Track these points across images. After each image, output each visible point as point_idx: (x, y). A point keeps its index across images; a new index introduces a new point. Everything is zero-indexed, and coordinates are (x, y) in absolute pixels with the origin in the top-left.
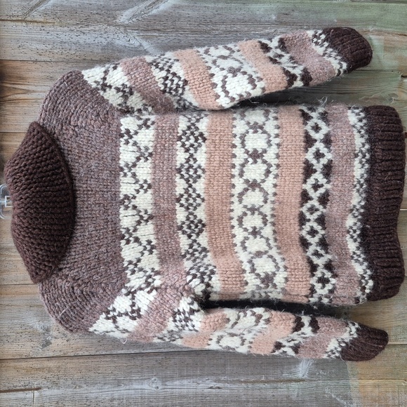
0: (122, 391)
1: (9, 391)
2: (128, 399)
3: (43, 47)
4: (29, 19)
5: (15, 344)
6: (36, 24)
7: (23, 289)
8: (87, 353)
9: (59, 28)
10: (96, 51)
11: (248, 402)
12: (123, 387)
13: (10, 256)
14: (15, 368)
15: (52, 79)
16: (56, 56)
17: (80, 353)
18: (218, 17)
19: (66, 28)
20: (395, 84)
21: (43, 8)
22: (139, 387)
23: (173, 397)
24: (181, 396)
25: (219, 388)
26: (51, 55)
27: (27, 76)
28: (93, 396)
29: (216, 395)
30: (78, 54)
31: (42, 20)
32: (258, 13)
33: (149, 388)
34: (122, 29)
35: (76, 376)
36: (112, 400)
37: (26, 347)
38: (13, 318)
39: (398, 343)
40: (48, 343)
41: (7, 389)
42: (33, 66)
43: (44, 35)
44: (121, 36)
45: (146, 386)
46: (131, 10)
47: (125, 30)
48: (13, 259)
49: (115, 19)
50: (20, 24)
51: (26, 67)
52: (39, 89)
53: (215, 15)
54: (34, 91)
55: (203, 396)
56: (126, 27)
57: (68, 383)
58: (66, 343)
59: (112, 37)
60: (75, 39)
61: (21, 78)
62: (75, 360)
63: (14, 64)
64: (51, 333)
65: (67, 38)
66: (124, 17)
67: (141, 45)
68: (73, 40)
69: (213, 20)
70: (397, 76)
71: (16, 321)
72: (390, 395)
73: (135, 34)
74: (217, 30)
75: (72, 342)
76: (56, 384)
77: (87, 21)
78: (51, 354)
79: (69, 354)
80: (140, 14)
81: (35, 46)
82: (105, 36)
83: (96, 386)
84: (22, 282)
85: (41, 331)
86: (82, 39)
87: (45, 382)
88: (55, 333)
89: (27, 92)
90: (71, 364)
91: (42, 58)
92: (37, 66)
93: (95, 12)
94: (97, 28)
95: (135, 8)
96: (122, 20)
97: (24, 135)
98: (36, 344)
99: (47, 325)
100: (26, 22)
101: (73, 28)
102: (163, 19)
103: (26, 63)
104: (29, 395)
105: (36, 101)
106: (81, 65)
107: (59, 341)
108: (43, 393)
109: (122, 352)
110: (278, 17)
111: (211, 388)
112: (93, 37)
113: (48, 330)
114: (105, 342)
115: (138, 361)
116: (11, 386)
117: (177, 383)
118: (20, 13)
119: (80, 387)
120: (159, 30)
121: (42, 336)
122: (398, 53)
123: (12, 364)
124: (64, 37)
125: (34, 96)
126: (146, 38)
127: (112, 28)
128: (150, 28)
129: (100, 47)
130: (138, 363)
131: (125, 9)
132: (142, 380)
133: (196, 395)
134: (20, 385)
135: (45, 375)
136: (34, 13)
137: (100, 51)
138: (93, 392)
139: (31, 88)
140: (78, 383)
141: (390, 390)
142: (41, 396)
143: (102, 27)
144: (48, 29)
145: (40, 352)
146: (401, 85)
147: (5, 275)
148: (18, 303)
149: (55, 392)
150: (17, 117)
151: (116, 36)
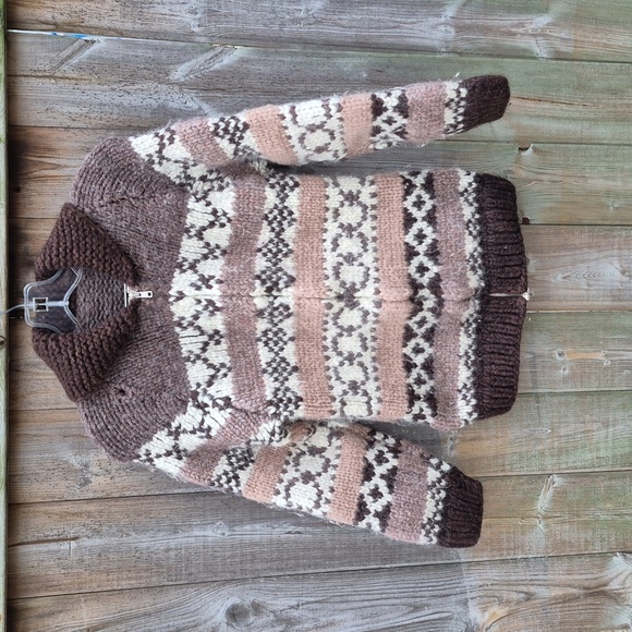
0: (179, 540)
1: (39, 542)
2: (187, 549)
3: (75, 110)
4: (58, 74)
5: (45, 485)
6: (68, 81)
7: (56, 415)
8: (135, 494)
9: (97, 87)
10: (143, 115)
11: (335, 549)
12: (181, 534)
13: (38, 374)
14: (46, 513)
15: (88, 150)
16: (94, 122)
17: (127, 494)
18: (296, 74)
19: (106, 87)
20: (511, 158)
21: (77, 61)
22: (202, 533)
23: (242, 545)
24: (253, 544)
25: (299, 533)
26: (87, 120)
27: (57, 147)
28: (144, 545)
29: (295, 542)
30: (121, 119)
31: (75, 76)
32: (345, 69)
33: (213, 534)
34: (176, 88)
35: (122, 523)
36: (167, 550)
37: (60, 487)
38: (44, 451)
39: (514, 474)
40: (87, 482)
41: (36, 539)
42: (65, 135)
44: (176, 96)
45: (209, 532)
46: (187, 64)
47: (181, 89)
48: (41, 377)
49: (168, 75)
50: (47, 80)
51: (55, 136)
52: (73, 163)
53: (292, 72)
54: (66, 166)
55: (280, 543)
56: (181, 85)
57: (112, 531)
58: (109, 481)
59: (164, 97)
60: (118, 100)
61: (50, 150)
62: (121, 503)
63: (40, 132)
64: (90, 469)
65: (108, 99)
66: (179, 73)
67: (200, 109)
68: (115, 102)
69: (290, 78)
70: (513, 149)
71: (46, 455)
72: (504, 536)
73: (193, 95)
74: (295, 90)
75: (117, 480)
76: (97, 532)
77: (133, 77)
78: (91, 495)
79: (114, 495)
80: (199, 70)
81: (67, 109)
82: (156, 96)
83: (148, 534)
84: (54, 407)
85: (78, 467)
86: (127, 100)
87: (84, 530)
88: (95, 469)
89: (56, 167)
90: (115, 508)
91: (76, 124)
92: (70, 134)
93: (142, 66)
94: (145, 87)
95: (193, 62)
96: (176, 77)
97: (54, 222)
98: (72, 483)
99: (85, 459)
100: (55, 78)
101: (115, 87)
102: (228, 76)
103: (55, 131)
104: (65, 546)
105: (69, 178)
106: (125, 132)
107: (101, 479)
108: (81, 543)
109: (180, 491)
110: (370, 75)
111: (289, 533)
112: (140, 97)
113: (86, 466)
114: (158, 479)
115: (200, 502)
116: (41, 536)
117: (248, 527)
118: (47, 68)
119: (128, 535)
120: (223, 90)
121: (80, 473)
122: (515, 120)
123: (43, 508)
124: (104, 98)
125: (66, 172)
126: (207, 100)
127: (164, 87)
128: (211, 87)
129: (149, 111)
130: (199, 504)
131: (180, 62)
132: (203, 525)
133: (271, 542)
134: (53, 534)
135: (83, 521)
136: (64, 67)
137: (149, 116)
138: (144, 541)
139: (61, 162)
140: (125, 530)
141: (504, 530)
142: (79, 547)
143: (152, 85)
144: (83, 87)
145: (78, 493)
146: (518, 160)
147: (31, 398)
148: (49, 432)
149: (97, 541)
150: (45, 199)
151: (169, 97)
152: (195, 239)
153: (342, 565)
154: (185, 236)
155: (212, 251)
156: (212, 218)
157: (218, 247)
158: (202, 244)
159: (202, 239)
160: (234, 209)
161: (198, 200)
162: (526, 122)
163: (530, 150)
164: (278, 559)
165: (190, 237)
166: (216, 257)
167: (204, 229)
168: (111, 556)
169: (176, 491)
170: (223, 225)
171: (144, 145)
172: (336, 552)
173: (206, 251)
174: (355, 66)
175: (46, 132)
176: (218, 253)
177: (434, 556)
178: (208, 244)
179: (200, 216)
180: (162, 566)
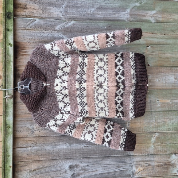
0: (57, 148)
2: (59, 150)
3: (31, 37)
4: (27, 29)
5: (23, 133)
6: (29, 30)
7: (26, 115)
8: (46, 136)
9: (36, 32)
10: (48, 39)
11: (97, 151)
12: (57, 146)
13: (21, 105)
14: (23, 140)
15: (34, 48)
16: (36, 41)
17: (44, 136)
19: (39, 31)
20: (145, 49)
21: (31, 25)
22: (62, 146)
23: (73, 149)
24: (76, 149)
25: (88, 147)
26: (34, 40)
28: (48, 149)
29: (87, 149)
30: (42, 40)
31: (31, 29)
32: (100, 26)
34: (57, 32)
35: (42, 143)
36: (54, 150)
37: (26, 134)
38: (23, 124)
39: (145, 132)
40: (33, 132)
41: (20, 147)
42: (28, 44)
43: (31, 34)
45: (64, 146)
46: (59, 25)
47: (58, 32)
48: (22, 105)
49: (54, 28)
50: (24, 30)
52: (30, 51)
53: (86, 27)
54: (28, 52)
55: (83, 149)
56: (58, 31)
57: (40, 145)
58: (39, 132)
59: (53, 34)
61: (25, 48)
62: (42, 138)
63: (22, 43)
65: (39, 35)
66: (57, 28)
67: (63, 37)
68: (41, 35)
69: (86, 29)
70: (145, 46)
71: (23, 125)
72: (142, 149)
73: (61, 33)
75: (41, 132)
76: (36, 145)
77: (45, 29)
78: (34, 136)
79: (40, 136)
80: (62, 27)
81: (29, 37)
82: (51, 34)
83: (49, 146)
84: (25, 113)
85: (31, 128)
86: (44, 35)
87: (32, 145)
88: (35, 129)
89: (26, 52)
90: (40, 139)
91: (31, 41)
92: (30, 44)
93: (48, 26)
94: (49, 31)
95: (61, 25)
98: (30, 133)
100: (26, 29)
101: (41, 31)
102: (70, 28)
103: (26, 43)
104: (28, 149)
105: (29, 55)
106: (44, 43)
107: (37, 132)
108: (32, 148)
109: (57, 135)
110: (107, 27)
111: (85, 146)
112: (47, 34)
113: (33, 128)
114: (51, 132)
115: (62, 138)
116: (22, 146)
117: (74, 145)
118: (24, 27)
119: (44, 146)
120: (68, 32)
121: (31, 130)
122: (146, 39)
123: (22, 139)
124: (38, 34)
126: (64, 34)
127: (54, 31)
128: (66, 31)
129: (50, 37)
130: (62, 139)
131: (57, 25)
132: (63, 144)
133: (80, 149)
134: (24, 146)
135: (32, 142)
136: (28, 27)
137: (50, 39)
138: (48, 148)
139: (28, 51)
140: (43, 145)
141: (142, 147)
142: (31, 149)
143: (50, 31)
144: (33, 32)
145: (31, 135)
146: (146, 49)
147: (19, 111)
148: (24, 120)
149: (36, 148)
150: (23, 60)
151: (55, 34)
152: (61, 70)
153: (99, 155)
154: (58, 70)
155: (65, 74)
156: (65, 65)
157: (67, 72)
158: (63, 72)
159: (63, 70)
160: (71, 63)
161: (62, 60)
162: (149, 39)
163: (150, 46)
164: (82, 153)
165: (60, 70)
166: (66, 75)
167: (63, 68)
168: (39, 152)
169: (56, 135)
170: (68, 67)
171: (48, 46)
172: (98, 152)
173: (64, 73)
174: (103, 25)
175: (24, 43)
176: (67, 74)
177: (124, 153)
178: (64, 72)
179: (62, 64)
180: (52, 154)
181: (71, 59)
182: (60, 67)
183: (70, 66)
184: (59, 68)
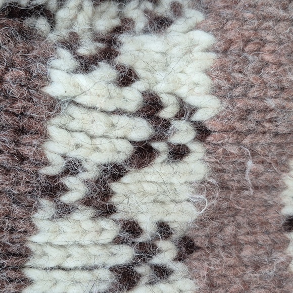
155: (146, 251)
156: (141, 130)
157: (164, 229)
158: (110, 228)
159: (108, 211)
160: (216, 91)
161: (86, 65)
165: (65, 211)
166: (162, 273)
167: (116, 172)
170: (179, 153)
178: (132, 228)
181: (204, 39)
182: (72, 168)
183: (202, 132)
184: (53, 189)
